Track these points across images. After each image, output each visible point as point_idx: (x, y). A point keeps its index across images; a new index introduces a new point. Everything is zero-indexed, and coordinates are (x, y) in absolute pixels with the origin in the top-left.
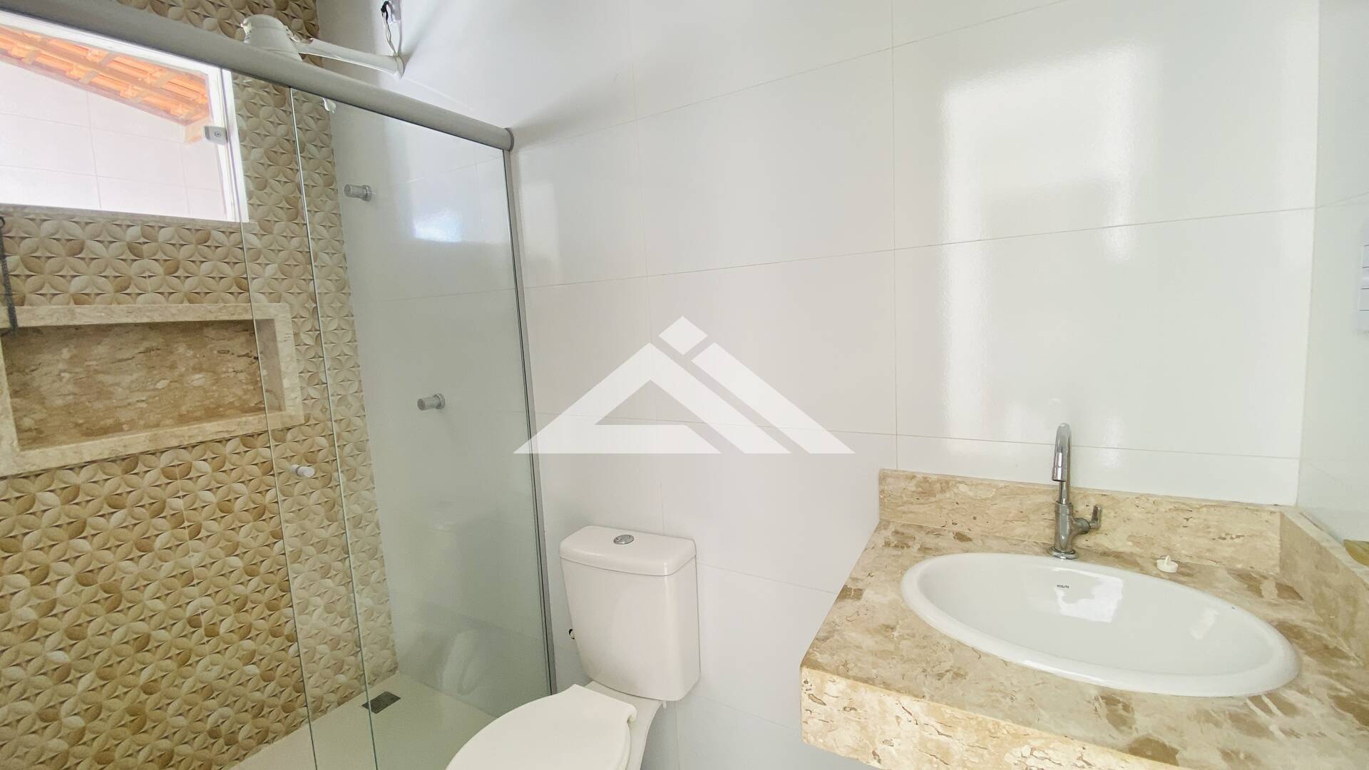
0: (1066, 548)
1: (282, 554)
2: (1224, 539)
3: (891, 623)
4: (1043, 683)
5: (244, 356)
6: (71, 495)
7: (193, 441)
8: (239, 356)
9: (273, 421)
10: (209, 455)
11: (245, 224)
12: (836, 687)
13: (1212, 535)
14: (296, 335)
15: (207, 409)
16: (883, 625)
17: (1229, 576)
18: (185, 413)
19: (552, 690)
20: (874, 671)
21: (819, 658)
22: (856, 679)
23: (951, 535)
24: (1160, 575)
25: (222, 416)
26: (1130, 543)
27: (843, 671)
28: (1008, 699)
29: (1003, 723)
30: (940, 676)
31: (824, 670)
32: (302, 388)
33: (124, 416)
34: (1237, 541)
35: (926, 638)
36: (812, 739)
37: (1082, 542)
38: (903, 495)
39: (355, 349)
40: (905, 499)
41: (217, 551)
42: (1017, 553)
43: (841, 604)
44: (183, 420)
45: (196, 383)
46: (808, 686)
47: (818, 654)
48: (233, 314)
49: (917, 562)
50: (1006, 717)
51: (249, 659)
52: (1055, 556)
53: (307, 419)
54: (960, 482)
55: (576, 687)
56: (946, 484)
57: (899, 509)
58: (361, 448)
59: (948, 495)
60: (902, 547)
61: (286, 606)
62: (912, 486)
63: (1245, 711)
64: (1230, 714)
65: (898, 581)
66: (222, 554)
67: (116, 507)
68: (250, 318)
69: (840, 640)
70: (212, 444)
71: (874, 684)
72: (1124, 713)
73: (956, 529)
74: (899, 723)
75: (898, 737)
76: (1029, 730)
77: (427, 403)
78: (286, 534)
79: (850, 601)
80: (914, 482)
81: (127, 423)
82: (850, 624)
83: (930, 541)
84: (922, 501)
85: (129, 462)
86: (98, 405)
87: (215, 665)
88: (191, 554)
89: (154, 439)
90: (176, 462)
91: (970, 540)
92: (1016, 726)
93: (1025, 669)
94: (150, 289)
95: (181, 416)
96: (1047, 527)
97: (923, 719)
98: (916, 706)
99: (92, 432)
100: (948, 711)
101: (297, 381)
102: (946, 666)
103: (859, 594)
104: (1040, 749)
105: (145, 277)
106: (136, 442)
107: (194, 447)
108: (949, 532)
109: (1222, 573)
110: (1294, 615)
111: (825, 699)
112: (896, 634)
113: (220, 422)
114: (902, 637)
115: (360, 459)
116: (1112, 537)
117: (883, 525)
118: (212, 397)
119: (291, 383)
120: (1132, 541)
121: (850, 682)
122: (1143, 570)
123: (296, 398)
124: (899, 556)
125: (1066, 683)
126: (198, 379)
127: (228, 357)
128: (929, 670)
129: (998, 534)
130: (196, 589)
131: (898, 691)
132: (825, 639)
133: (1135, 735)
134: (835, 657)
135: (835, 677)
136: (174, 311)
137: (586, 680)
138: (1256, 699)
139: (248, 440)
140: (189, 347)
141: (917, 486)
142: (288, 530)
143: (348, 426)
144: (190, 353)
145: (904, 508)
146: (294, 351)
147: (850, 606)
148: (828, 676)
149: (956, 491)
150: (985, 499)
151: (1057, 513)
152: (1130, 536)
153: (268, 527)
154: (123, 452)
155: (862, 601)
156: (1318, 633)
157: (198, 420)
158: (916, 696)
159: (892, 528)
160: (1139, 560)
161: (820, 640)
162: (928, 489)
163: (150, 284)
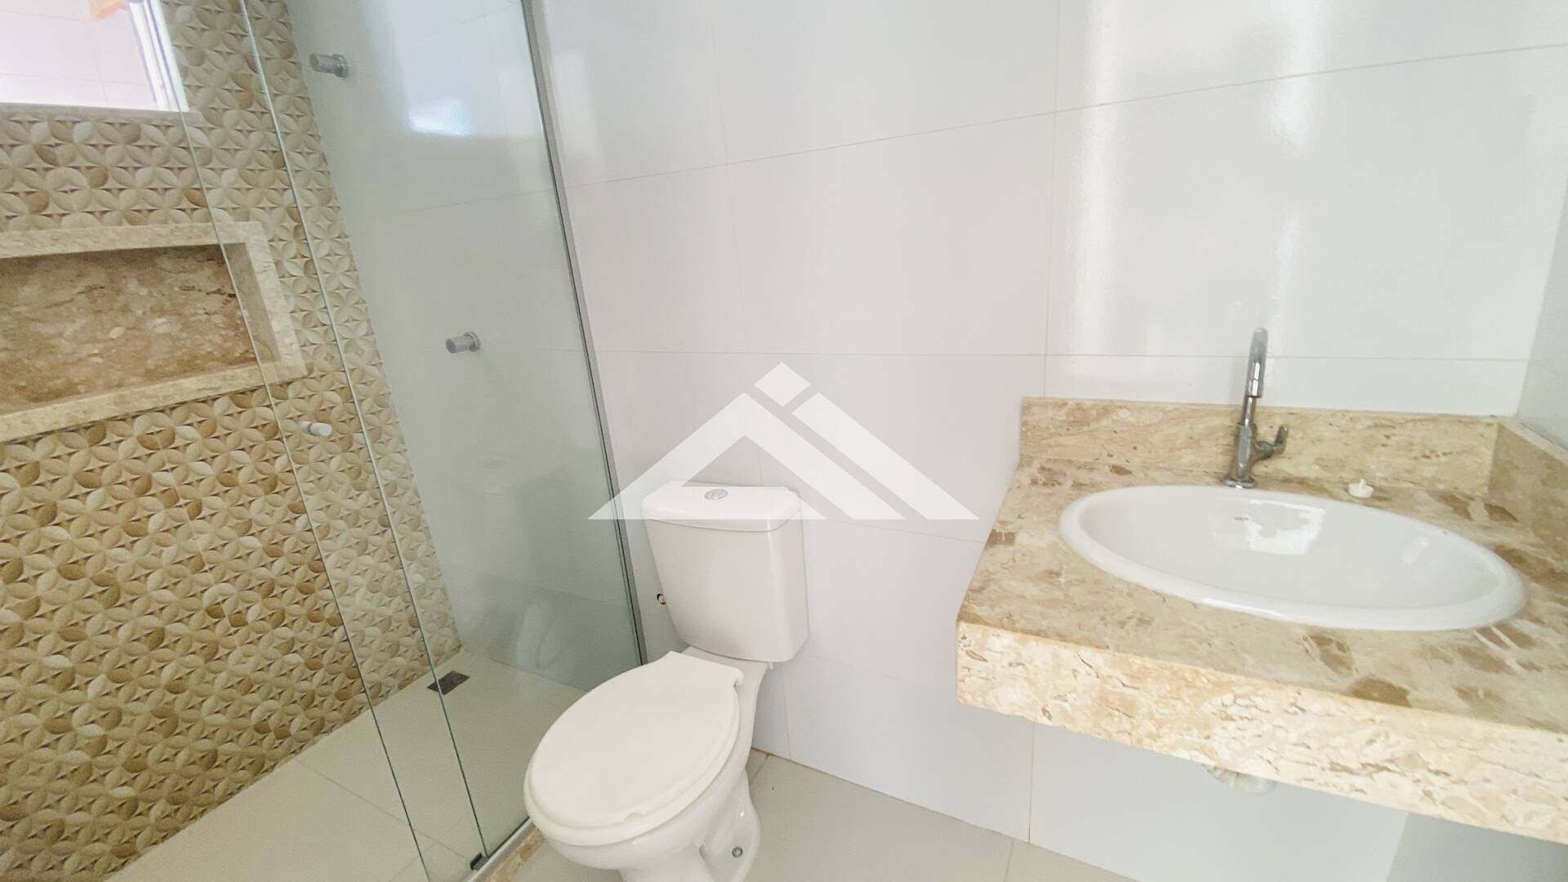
0: (1243, 477)
1: (309, 531)
2: (1428, 457)
3: (1056, 569)
4: (1242, 625)
5: (214, 292)
6: (30, 475)
7: (171, 402)
8: (208, 294)
9: (269, 374)
10: (194, 419)
11: (184, 113)
12: (1002, 642)
13: (1414, 454)
14: (278, 263)
15: (180, 362)
16: (1047, 571)
17: (1431, 499)
18: (153, 368)
19: (643, 660)
20: (1044, 622)
21: (979, 611)
22: (1025, 631)
23: (1107, 469)
24: (1353, 500)
25: (202, 370)
26: (1317, 468)
27: (1008, 623)
28: (1205, 645)
29: (1202, 671)
30: (1122, 624)
31: (986, 624)
32: (297, 332)
33: (76, 374)
34: (1443, 459)
35: (1098, 582)
36: (969, 698)
37: (1261, 469)
38: (1051, 427)
39: (357, 281)
40: (1052, 431)
41: (227, 532)
42: (1185, 484)
43: (991, 550)
44: (152, 376)
45: (160, 330)
46: (966, 642)
47: (975, 607)
48: (190, 238)
49: (1073, 500)
50: (1206, 665)
51: (289, 647)
52: (1231, 486)
53: (311, 371)
54: (1120, 407)
55: (672, 655)
56: (1106, 409)
57: (1044, 442)
58: (382, 402)
59: (1104, 423)
60: (1053, 485)
61: (322, 588)
62: (1062, 415)
63: (1474, 644)
64: (1460, 649)
65: (1055, 523)
66: (233, 533)
67: (91, 485)
68: (215, 242)
69: (999, 590)
70: (195, 404)
71: (1047, 636)
72: (1340, 653)
73: (1113, 461)
74: (1075, 677)
75: (1075, 691)
76: (1234, 678)
77: (457, 344)
78: (308, 505)
79: (1002, 547)
80: (1065, 410)
81: (81, 383)
82: (1006, 571)
83: (1084, 476)
84: (1072, 431)
85: (95, 431)
86: (40, 363)
87: (249, 656)
88: (195, 536)
89: (122, 400)
90: (154, 429)
91: (1128, 473)
92: (1219, 673)
93: (1218, 612)
94: (75, 207)
95: (148, 371)
96: (1221, 453)
97: (1106, 671)
98: (1098, 658)
99: (41, 397)
100: (1137, 661)
101: (289, 321)
102: (1129, 611)
103: (1010, 538)
104: (1246, 696)
105: (66, 192)
106: (98, 405)
107: (173, 409)
108: (1104, 464)
109: (1422, 495)
110: (1513, 538)
111: (986, 655)
112: (1062, 580)
113: (200, 378)
114: (1070, 583)
115: (383, 416)
116: (1297, 461)
117: (1024, 461)
118: (184, 346)
119: (281, 325)
120: (1320, 465)
121: (1018, 635)
122: (1332, 496)
123: (291, 344)
124: (1050, 495)
125: (1267, 625)
126: (160, 325)
127: (194, 294)
128: (1108, 618)
129: (1161, 465)
130: (209, 575)
131: (1077, 643)
132: (980, 590)
133: (1357, 677)
134: (997, 609)
135: (999, 631)
136: (112, 236)
137: (682, 646)
138: (1485, 631)
139: (240, 398)
140: (142, 283)
141: (1068, 415)
142: (310, 503)
143: (363, 376)
144: (144, 291)
145: (1052, 441)
146: (279, 283)
147: (1003, 552)
148: (991, 630)
149: (1115, 418)
150: (1150, 425)
151: (1237, 437)
152: (1319, 459)
153: (286, 500)
154: (83, 419)
155: (1017, 546)
156: (1541, 557)
157: (171, 375)
158: (1097, 647)
159: (1036, 464)
160: (1327, 486)
161: (974, 592)
162: (1080, 417)
163: (74, 200)
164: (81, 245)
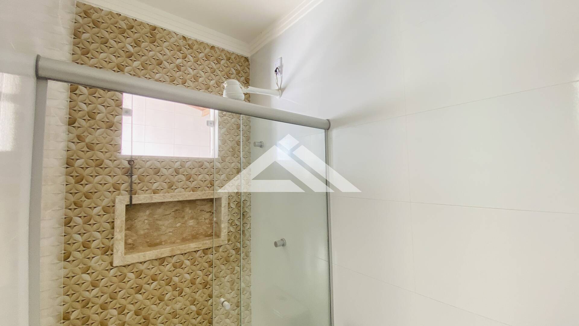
1: (211, 305)
5: (209, 212)
6: (139, 274)
7: (185, 252)
8: (207, 212)
9: (216, 242)
10: (190, 258)
11: (216, 158)
14: (229, 204)
15: (193, 236)
18: (185, 237)
25: (197, 239)
32: (228, 227)
33: (163, 238)
39: (250, 209)
41: (187, 303)
44: (184, 240)
45: (190, 224)
48: (207, 196)
53: (228, 241)
58: (247, 255)
66: (189, 304)
67: (154, 280)
68: (213, 197)
70: (192, 253)
77: (278, 244)
78: (214, 296)
81: (164, 241)
85: (162, 260)
86: (155, 234)
88: (178, 303)
89: (172, 250)
90: (178, 261)
94: (180, 187)
99: (153, 245)
105: (179, 182)
106: (164, 251)
107: (185, 254)
113: (196, 243)
115: (246, 260)
118: (195, 230)
119: (224, 227)
123: (225, 232)
127: (203, 213)
130: (177, 320)
136: (186, 196)
139: (205, 251)
140: (190, 209)
142: (215, 294)
144: (190, 212)
146: (227, 211)
153: (207, 292)
154: (160, 256)
157: (189, 241)
163: (180, 185)
164: (178, 198)
